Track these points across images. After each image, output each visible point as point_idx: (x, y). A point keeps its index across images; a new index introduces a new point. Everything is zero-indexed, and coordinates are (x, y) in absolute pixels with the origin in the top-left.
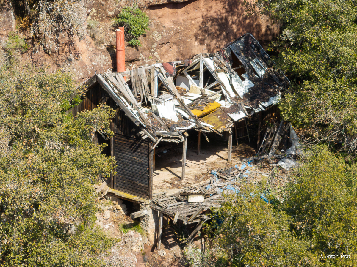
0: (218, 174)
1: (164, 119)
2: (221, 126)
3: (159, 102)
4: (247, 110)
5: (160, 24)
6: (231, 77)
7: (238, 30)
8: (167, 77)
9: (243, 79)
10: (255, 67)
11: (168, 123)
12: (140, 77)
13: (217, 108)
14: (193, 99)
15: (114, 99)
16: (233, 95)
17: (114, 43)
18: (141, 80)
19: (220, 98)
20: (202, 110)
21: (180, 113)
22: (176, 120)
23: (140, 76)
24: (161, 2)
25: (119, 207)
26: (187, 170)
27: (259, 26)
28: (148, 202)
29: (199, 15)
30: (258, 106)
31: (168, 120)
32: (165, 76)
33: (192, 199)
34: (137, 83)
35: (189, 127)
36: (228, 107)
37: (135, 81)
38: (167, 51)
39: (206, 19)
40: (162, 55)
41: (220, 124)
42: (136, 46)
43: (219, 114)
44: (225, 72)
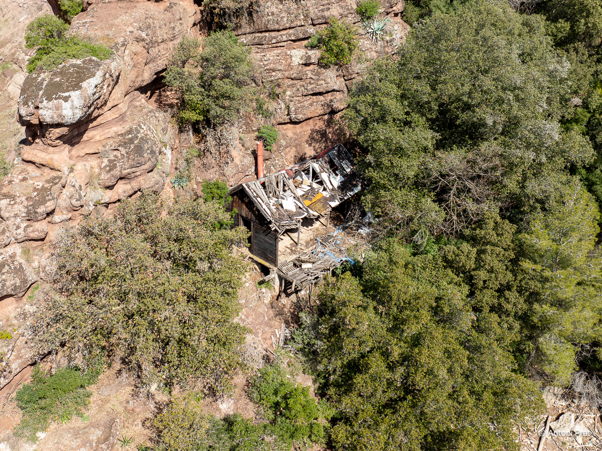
0: (321, 241)
1: (286, 211)
2: (323, 211)
3: (284, 199)
4: (340, 198)
5: (285, 134)
6: (329, 175)
7: (332, 137)
8: (289, 180)
9: (337, 175)
10: (345, 166)
11: (289, 213)
13: (321, 198)
14: (305, 190)
15: (254, 202)
16: (331, 187)
17: (256, 149)
18: (272, 183)
19: (322, 189)
20: (311, 201)
21: (297, 204)
22: (294, 210)
23: (271, 181)
24: (286, 121)
25: (256, 267)
26: (301, 236)
27: (345, 134)
28: (275, 269)
29: (309, 129)
30: (346, 195)
31: (290, 211)
33: (304, 266)
34: (269, 186)
35: (303, 216)
36: (328, 196)
37: (268, 184)
38: (289, 151)
39: (313, 131)
40: (286, 154)
41: (323, 209)
42: (270, 150)
43: (322, 202)
44: (326, 172)
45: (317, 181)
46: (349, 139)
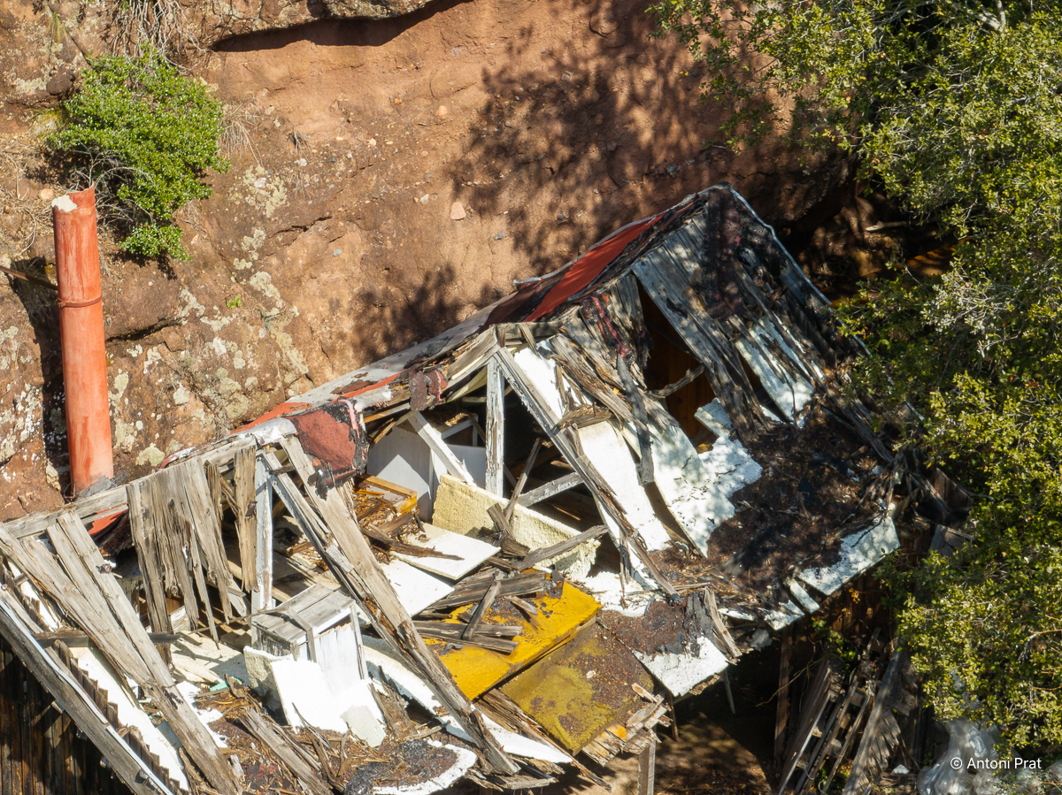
1: (309, 740)
2: (603, 729)
3: (283, 646)
4: (734, 624)
5: (278, 125)
6: (644, 440)
7: (661, 130)
8: (322, 492)
9: (702, 437)
10: (764, 365)
11: (333, 759)
12: (180, 513)
13: (581, 624)
14: (456, 570)
15: (41, 678)
16: (657, 537)
18: (188, 525)
19: (592, 558)
20: (507, 654)
21: (391, 684)
22: (375, 735)
23: (177, 506)
27: (761, 109)
29: (471, 71)
30: (783, 594)
31: (335, 742)
32: (312, 490)
34: (164, 543)
36: (636, 611)
37: (155, 534)
38: (316, 262)
39: (500, 86)
40: (290, 285)
41: (600, 713)
42: (162, 258)
43: (590, 658)
44: (617, 421)
45: (548, 490)
46: (793, 145)
